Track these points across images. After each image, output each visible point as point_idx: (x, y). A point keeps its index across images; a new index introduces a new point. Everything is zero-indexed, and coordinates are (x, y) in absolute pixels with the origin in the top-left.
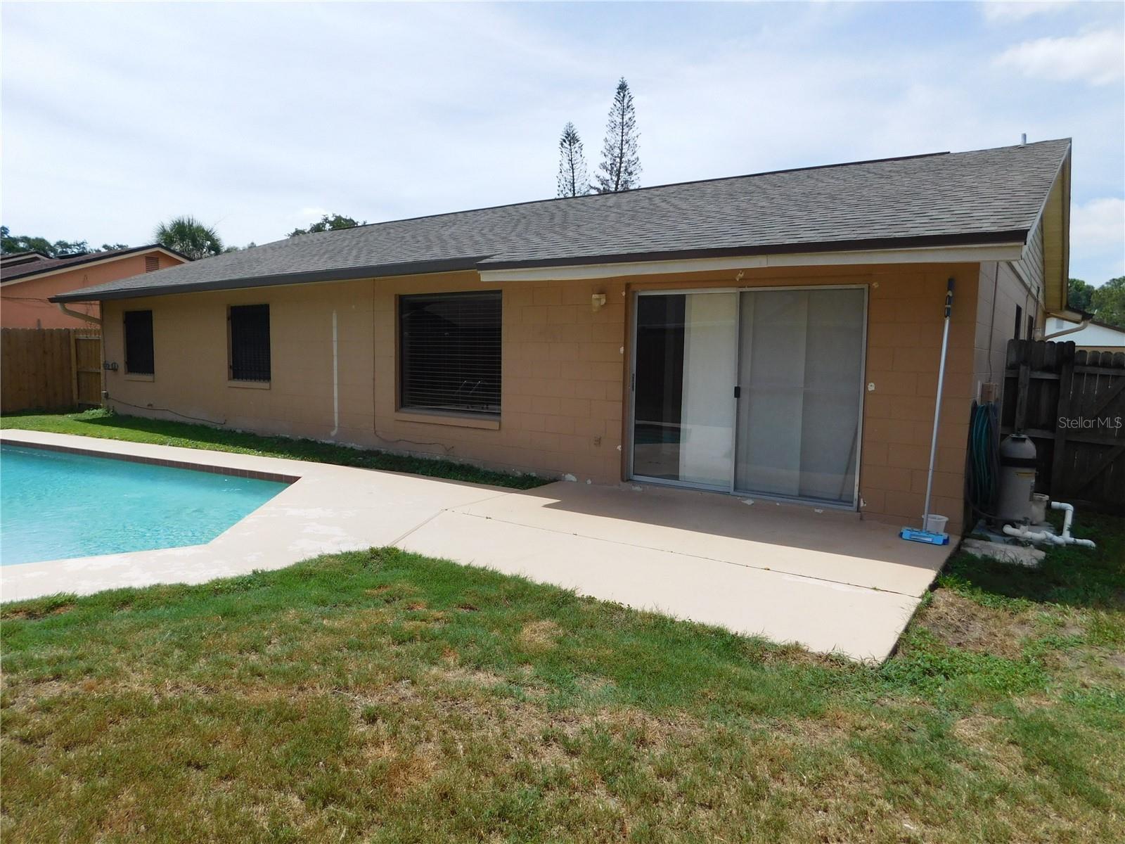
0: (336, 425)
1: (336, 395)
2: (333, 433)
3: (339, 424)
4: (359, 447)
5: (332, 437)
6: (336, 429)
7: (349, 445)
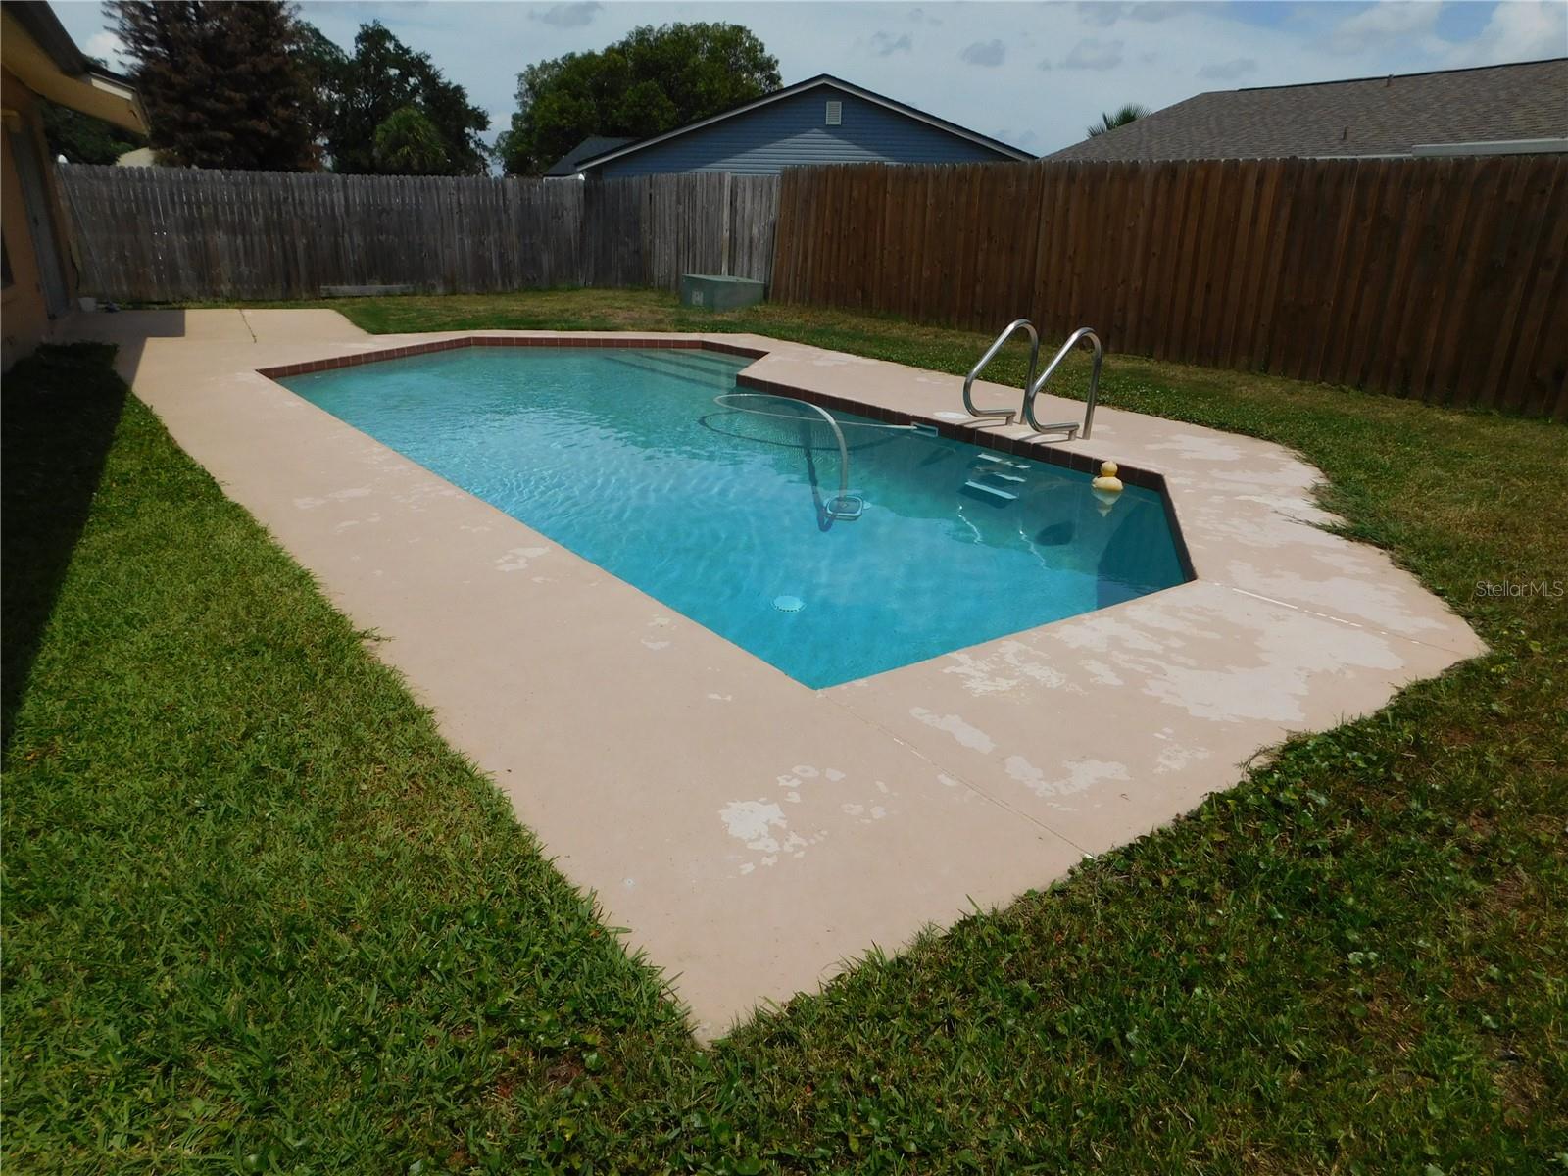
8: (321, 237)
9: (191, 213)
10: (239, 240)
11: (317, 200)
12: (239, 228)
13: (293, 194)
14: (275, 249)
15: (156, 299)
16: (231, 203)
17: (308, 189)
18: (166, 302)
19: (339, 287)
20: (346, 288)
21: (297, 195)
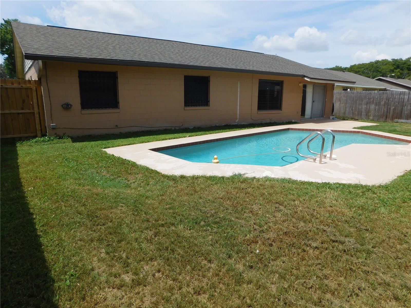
0: (238, 118)
1: (238, 109)
2: (237, 121)
3: (239, 118)
4: (246, 124)
5: (237, 122)
6: (238, 120)
7: (242, 124)
8: (398, 107)
9: (368, 101)
10: (377, 107)
11: (400, 97)
12: (378, 104)
13: (393, 96)
14: (385, 109)
15: (356, 119)
16: (377, 99)
17: (398, 95)
18: (358, 120)
19: (400, 120)
20: (402, 121)
21: (394, 96)
